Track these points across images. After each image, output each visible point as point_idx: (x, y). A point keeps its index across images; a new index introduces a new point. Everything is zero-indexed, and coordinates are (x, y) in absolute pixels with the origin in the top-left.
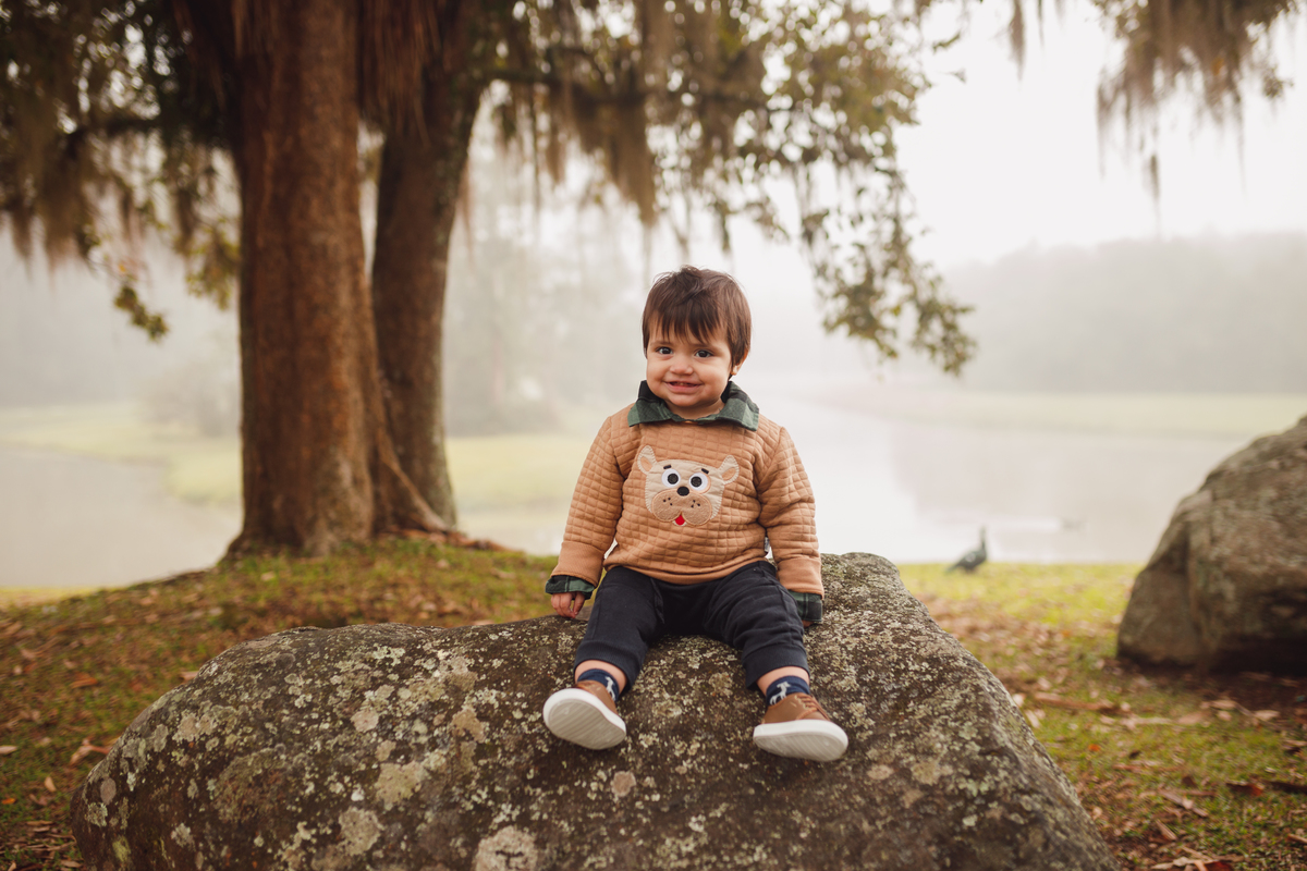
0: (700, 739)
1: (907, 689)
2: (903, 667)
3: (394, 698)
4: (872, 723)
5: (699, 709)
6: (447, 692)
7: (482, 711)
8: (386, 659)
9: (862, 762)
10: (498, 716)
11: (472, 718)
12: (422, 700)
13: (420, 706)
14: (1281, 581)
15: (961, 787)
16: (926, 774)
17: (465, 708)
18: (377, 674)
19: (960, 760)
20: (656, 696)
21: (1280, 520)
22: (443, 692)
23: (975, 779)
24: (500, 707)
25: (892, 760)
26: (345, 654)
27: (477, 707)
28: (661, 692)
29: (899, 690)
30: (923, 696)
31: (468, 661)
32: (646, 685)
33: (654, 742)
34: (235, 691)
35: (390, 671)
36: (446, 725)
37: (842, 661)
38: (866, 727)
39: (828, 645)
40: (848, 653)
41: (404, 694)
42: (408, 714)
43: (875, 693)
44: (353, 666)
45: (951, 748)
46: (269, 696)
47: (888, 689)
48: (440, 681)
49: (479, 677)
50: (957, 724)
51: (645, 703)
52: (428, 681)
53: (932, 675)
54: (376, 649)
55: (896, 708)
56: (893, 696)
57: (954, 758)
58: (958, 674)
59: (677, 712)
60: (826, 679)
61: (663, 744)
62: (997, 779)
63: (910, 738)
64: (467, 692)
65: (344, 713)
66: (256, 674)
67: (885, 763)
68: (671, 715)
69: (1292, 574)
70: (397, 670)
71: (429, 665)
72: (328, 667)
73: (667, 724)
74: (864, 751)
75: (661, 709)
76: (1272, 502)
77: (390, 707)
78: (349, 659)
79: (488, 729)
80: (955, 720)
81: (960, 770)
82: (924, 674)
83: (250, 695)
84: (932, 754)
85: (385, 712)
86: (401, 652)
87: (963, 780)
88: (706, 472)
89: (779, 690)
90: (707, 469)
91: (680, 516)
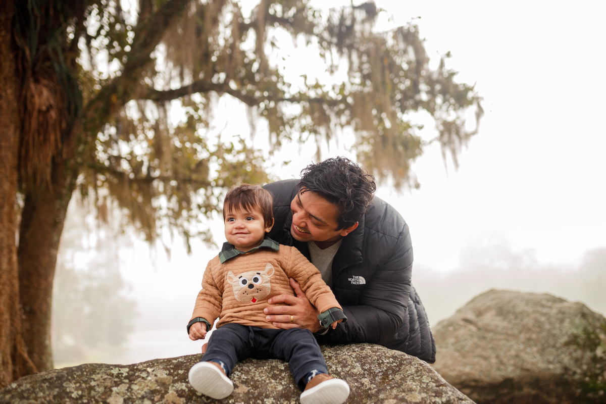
0: (294, 399)
1: (386, 370)
2: (381, 361)
3: (129, 389)
4: (375, 386)
5: (291, 386)
6: (158, 385)
7: (180, 393)
8: (119, 374)
9: (379, 400)
10: (189, 395)
11: (175, 396)
12: (146, 389)
13: (145, 392)
15: (433, 401)
16: (414, 398)
17: (170, 392)
18: (116, 380)
19: (429, 390)
20: (267, 381)
21: (458, 351)
22: (156, 385)
23: (438, 397)
24: (189, 391)
25: (394, 397)
26: (96, 372)
27: (177, 391)
28: (269, 380)
29: (382, 371)
30: (395, 372)
31: (165, 372)
32: (261, 377)
33: (272, 402)
34: (34, 392)
35: (123, 378)
36: (162, 401)
37: (352, 361)
38: (372, 388)
39: (342, 356)
40: (353, 358)
41: (135, 387)
42: (140, 396)
43: (373, 375)
44: (102, 377)
45: (421, 386)
46: (56, 393)
47: (377, 371)
48: (153, 381)
49: (174, 377)
50: (419, 378)
51: (263, 385)
52: (146, 381)
53: (396, 363)
54: (112, 369)
55: (384, 379)
56: (380, 374)
57: (426, 390)
58: (408, 361)
59: (280, 388)
60: (347, 369)
61: (277, 403)
62: (448, 395)
63: (399, 386)
64: (169, 385)
65: (102, 399)
66: (45, 383)
67: (390, 399)
68: (277, 390)
69: (467, 374)
70: (126, 378)
71: (144, 375)
72: (88, 378)
73: (277, 394)
74: (377, 396)
75: (272, 387)
76: (453, 344)
77: (129, 394)
78: (98, 373)
79: (185, 401)
80: (418, 376)
81: (430, 394)
82: (392, 363)
83: (44, 393)
84: (413, 391)
85: (126, 396)
86: (127, 370)
87: (433, 398)
88: (259, 274)
89: (312, 373)
90: (259, 272)
91: (254, 298)
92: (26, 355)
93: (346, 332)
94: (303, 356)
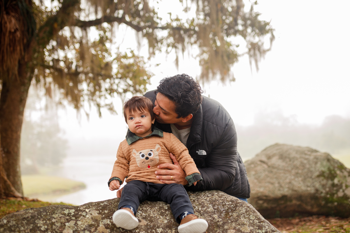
0: (174, 229)
1: (227, 210)
2: (224, 204)
3: (76, 224)
4: (221, 220)
5: (172, 220)
6: (93, 221)
7: (106, 226)
8: (69, 213)
9: (224, 230)
10: (112, 227)
11: (104, 228)
12: (86, 224)
13: (86, 226)
14: (259, 194)
15: (257, 232)
16: (246, 230)
17: (101, 225)
18: (68, 217)
19: (254, 225)
20: (158, 217)
22: (92, 221)
23: (260, 229)
24: (112, 224)
25: (233, 228)
26: (55, 212)
27: (105, 225)
28: (159, 216)
29: (225, 210)
30: (233, 211)
31: (97, 212)
32: (154, 215)
33: (162, 231)
34: (18, 227)
35: (71, 216)
36: (96, 231)
37: (207, 203)
38: (219, 221)
39: (202, 200)
40: (208, 201)
41: (79, 223)
42: (82, 229)
43: (220, 212)
44: (59, 216)
45: (250, 222)
46: (31, 228)
47: (222, 210)
48: (90, 218)
49: (102, 216)
50: (248, 216)
51: (156, 219)
52: (86, 219)
53: (233, 205)
54: (64, 210)
55: (226, 215)
56: (224, 212)
57: (252, 224)
58: (241, 204)
59: (166, 221)
60: (205, 209)
61: (164, 231)
62: (266, 228)
63: (236, 221)
64: (100, 221)
65: (60, 231)
66: (24, 221)
67: (231, 229)
68: (164, 223)
70: (73, 216)
71: (84, 214)
72: (50, 217)
73: (164, 225)
74: (223, 227)
75: (161, 221)
77: (76, 227)
78: (57, 214)
79: (110, 231)
80: (247, 215)
81: (255, 228)
82: (231, 205)
83: (24, 228)
84: (245, 225)
85: (74, 229)
86: (74, 210)
87: (257, 230)
88: (152, 151)
89: (185, 214)
90: (152, 150)
91: (149, 165)
92: (6, 178)
93: (203, 184)
94: (179, 202)
